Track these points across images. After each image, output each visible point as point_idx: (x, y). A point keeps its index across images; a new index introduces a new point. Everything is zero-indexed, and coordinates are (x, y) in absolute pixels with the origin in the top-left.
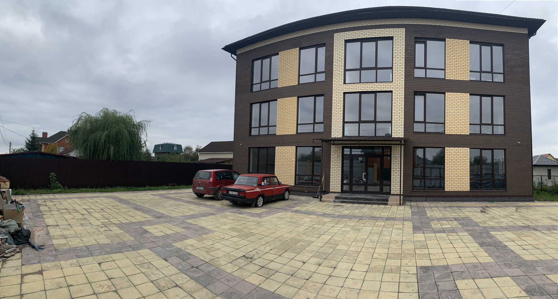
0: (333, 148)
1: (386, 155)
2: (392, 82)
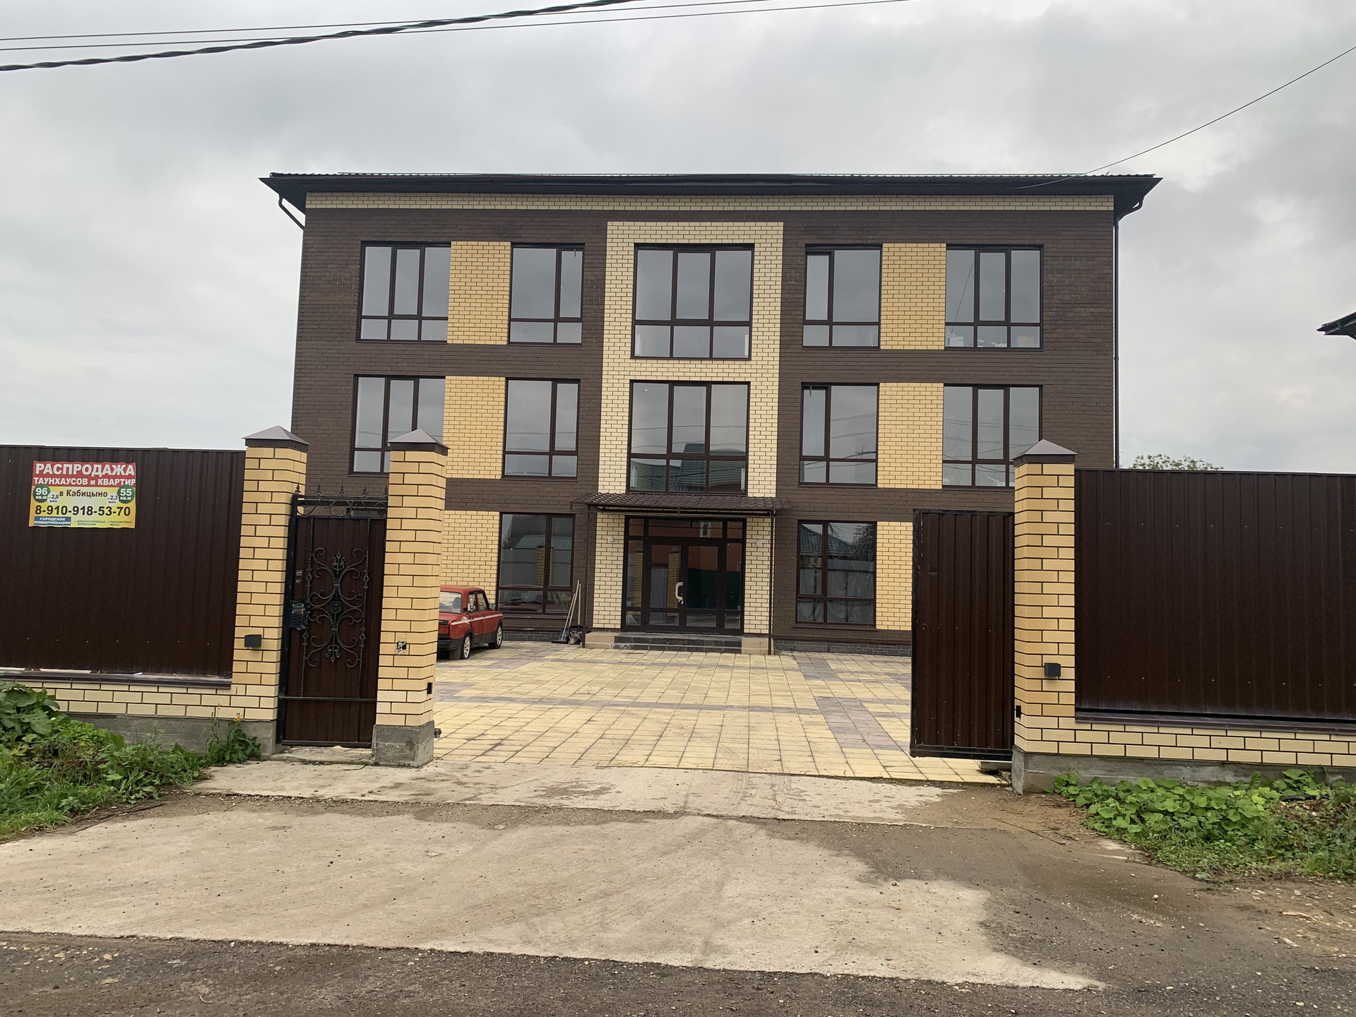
0: (602, 520)
1: (732, 541)
2: (749, 359)
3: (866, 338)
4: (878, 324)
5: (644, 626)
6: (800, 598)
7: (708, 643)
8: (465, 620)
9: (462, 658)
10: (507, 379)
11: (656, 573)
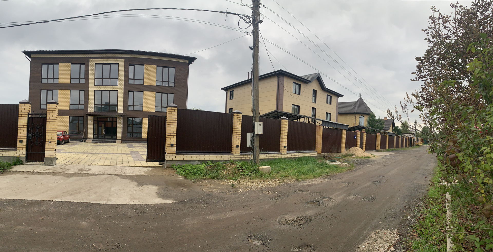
0: (89, 117)
1: (115, 121)
2: (118, 86)
3: (141, 82)
4: (143, 80)
5: (98, 138)
6: (128, 132)
7: (110, 141)
8: (63, 137)
9: (62, 144)
10: (70, 90)
11: (100, 128)
